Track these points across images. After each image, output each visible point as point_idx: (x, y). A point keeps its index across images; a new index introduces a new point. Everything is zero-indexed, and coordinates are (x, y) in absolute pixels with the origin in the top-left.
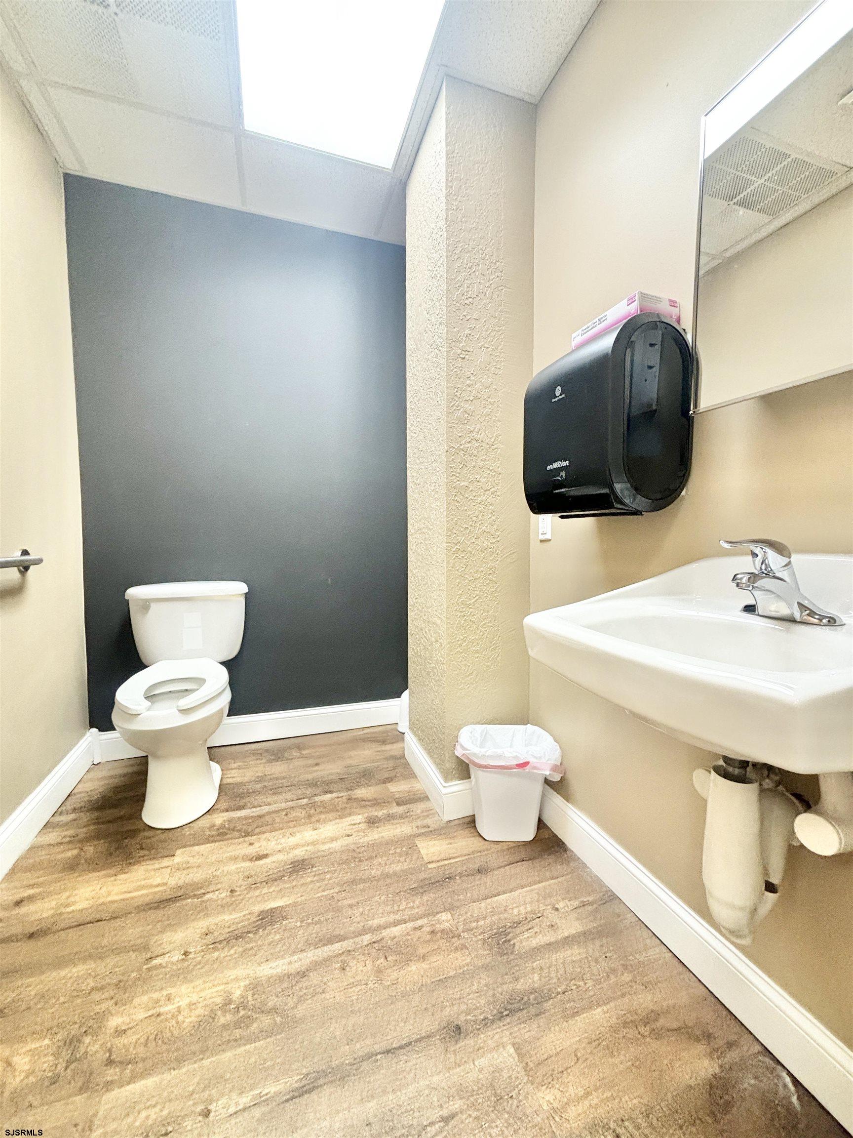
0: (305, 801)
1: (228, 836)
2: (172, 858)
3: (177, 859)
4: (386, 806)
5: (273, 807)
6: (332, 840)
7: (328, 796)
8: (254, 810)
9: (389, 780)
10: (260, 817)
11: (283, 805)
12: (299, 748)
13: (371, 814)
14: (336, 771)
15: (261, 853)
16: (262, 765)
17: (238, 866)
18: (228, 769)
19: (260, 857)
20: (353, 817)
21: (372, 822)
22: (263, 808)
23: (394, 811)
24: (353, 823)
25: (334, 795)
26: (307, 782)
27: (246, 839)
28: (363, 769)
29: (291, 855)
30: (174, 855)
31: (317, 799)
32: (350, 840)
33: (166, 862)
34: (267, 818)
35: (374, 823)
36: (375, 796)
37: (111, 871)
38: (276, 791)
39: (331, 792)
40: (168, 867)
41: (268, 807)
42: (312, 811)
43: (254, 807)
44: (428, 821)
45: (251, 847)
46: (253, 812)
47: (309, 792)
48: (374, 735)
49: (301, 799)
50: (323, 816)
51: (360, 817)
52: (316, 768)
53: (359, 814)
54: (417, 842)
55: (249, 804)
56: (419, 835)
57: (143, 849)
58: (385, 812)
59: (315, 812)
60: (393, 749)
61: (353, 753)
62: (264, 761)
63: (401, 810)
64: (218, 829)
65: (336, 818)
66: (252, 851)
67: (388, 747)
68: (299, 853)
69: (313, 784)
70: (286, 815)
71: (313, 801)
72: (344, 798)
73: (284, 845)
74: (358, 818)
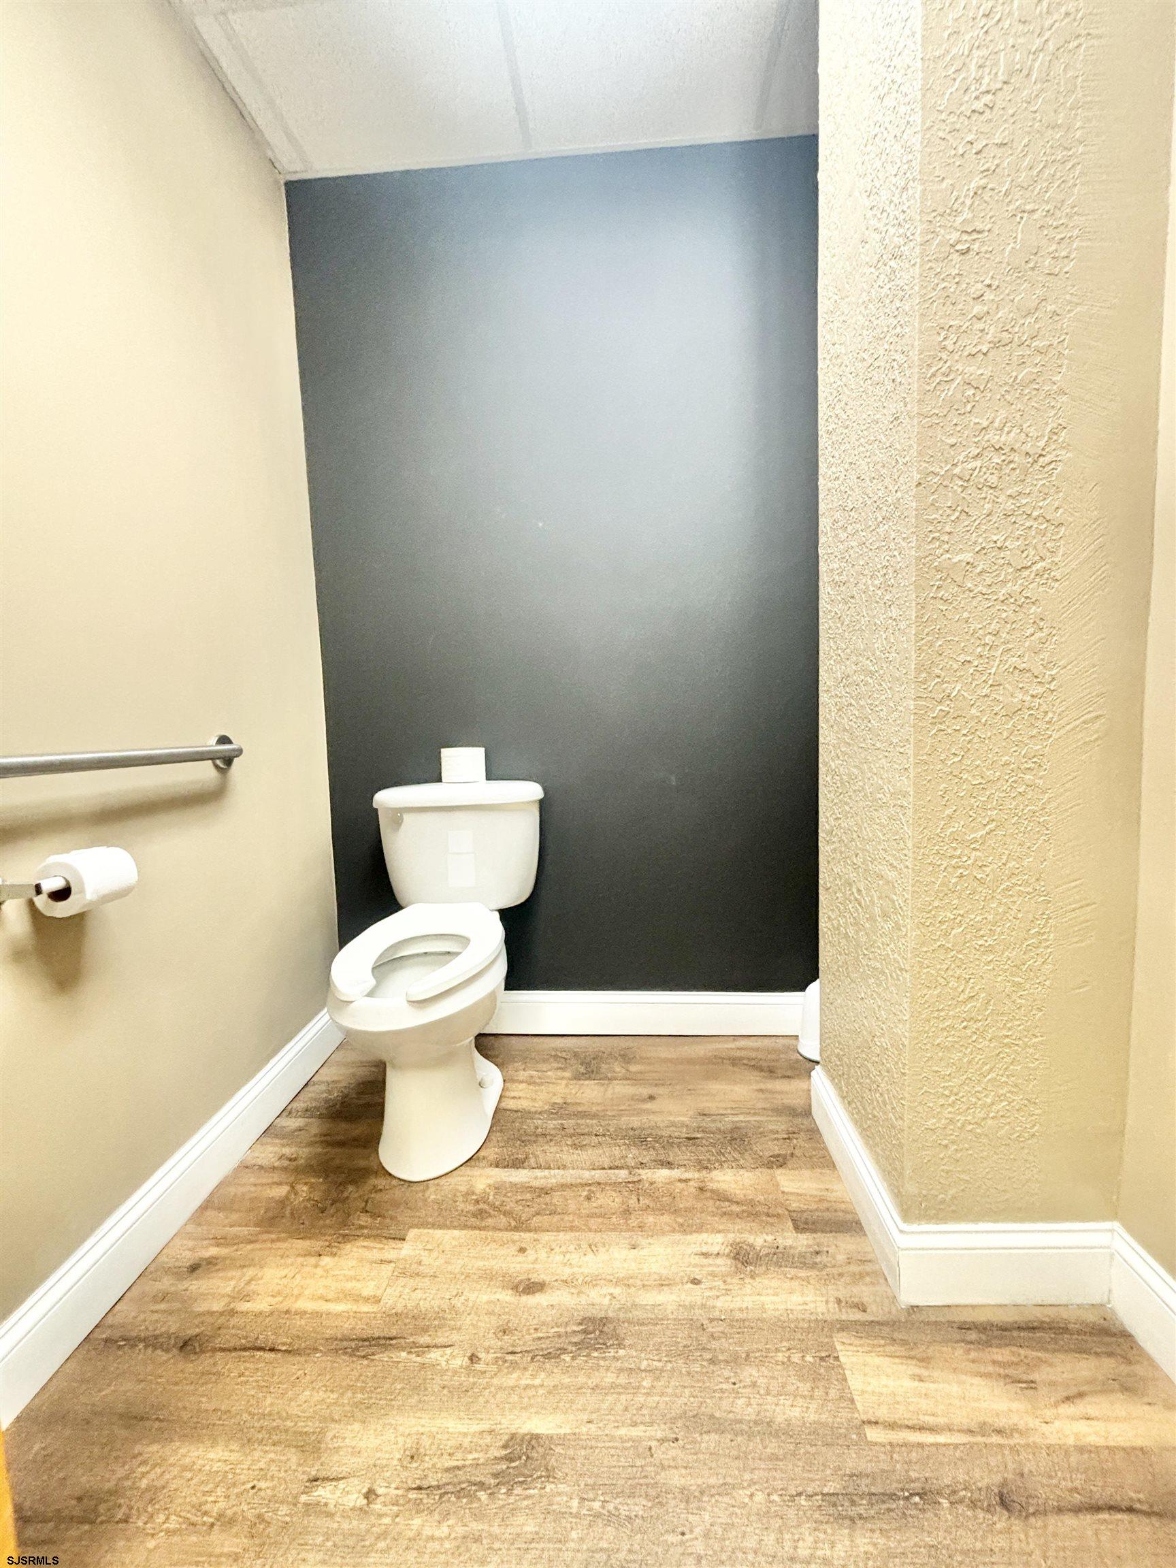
0: (623, 1174)
1: (490, 1222)
2: (399, 1244)
3: (406, 1250)
4: (772, 1224)
5: (569, 1176)
6: (664, 1283)
7: (663, 1174)
8: (538, 1173)
9: (778, 1162)
10: (545, 1191)
11: (587, 1175)
12: (626, 1057)
13: (739, 1237)
14: (681, 1119)
15: (535, 1278)
16: (564, 1082)
17: (494, 1297)
18: (513, 1081)
19: (532, 1287)
20: (704, 1236)
21: (743, 1258)
22: (552, 1172)
23: (789, 1242)
24: (704, 1250)
25: (676, 1173)
26: (631, 1133)
27: (516, 1236)
28: (729, 1126)
29: (583, 1299)
30: (404, 1240)
31: (646, 1174)
32: (695, 1295)
33: (391, 1251)
34: (556, 1198)
35: (746, 1263)
36: (751, 1194)
37: (317, 1244)
38: (578, 1140)
39: (669, 1165)
40: (390, 1262)
41: (561, 1172)
42: (633, 1202)
43: (540, 1167)
44: (864, 1292)
45: (521, 1258)
46: (536, 1178)
47: (632, 1155)
48: (753, 1055)
49: (617, 1168)
50: (650, 1219)
51: (719, 1238)
52: (648, 1106)
53: (719, 1232)
54: (839, 1347)
55: (532, 1161)
56: (844, 1327)
57: (367, 1211)
58: (770, 1238)
59: (637, 1206)
60: (788, 1091)
61: (714, 1086)
62: (567, 1074)
63: (802, 1242)
64: (477, 1202)
65: (674, 1231)
66: (518, 1266)
67: (779, 1085)
68: (600, 1299)
69: (639, 1139)
70: (588, 1198)
71: (636, 1179)
72: (691, 1183)
73: (576, 1270)
74: (716, 1242)
